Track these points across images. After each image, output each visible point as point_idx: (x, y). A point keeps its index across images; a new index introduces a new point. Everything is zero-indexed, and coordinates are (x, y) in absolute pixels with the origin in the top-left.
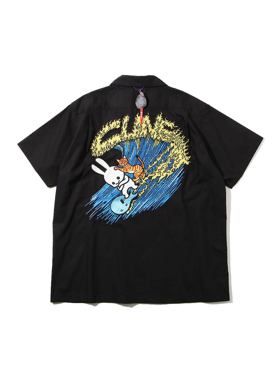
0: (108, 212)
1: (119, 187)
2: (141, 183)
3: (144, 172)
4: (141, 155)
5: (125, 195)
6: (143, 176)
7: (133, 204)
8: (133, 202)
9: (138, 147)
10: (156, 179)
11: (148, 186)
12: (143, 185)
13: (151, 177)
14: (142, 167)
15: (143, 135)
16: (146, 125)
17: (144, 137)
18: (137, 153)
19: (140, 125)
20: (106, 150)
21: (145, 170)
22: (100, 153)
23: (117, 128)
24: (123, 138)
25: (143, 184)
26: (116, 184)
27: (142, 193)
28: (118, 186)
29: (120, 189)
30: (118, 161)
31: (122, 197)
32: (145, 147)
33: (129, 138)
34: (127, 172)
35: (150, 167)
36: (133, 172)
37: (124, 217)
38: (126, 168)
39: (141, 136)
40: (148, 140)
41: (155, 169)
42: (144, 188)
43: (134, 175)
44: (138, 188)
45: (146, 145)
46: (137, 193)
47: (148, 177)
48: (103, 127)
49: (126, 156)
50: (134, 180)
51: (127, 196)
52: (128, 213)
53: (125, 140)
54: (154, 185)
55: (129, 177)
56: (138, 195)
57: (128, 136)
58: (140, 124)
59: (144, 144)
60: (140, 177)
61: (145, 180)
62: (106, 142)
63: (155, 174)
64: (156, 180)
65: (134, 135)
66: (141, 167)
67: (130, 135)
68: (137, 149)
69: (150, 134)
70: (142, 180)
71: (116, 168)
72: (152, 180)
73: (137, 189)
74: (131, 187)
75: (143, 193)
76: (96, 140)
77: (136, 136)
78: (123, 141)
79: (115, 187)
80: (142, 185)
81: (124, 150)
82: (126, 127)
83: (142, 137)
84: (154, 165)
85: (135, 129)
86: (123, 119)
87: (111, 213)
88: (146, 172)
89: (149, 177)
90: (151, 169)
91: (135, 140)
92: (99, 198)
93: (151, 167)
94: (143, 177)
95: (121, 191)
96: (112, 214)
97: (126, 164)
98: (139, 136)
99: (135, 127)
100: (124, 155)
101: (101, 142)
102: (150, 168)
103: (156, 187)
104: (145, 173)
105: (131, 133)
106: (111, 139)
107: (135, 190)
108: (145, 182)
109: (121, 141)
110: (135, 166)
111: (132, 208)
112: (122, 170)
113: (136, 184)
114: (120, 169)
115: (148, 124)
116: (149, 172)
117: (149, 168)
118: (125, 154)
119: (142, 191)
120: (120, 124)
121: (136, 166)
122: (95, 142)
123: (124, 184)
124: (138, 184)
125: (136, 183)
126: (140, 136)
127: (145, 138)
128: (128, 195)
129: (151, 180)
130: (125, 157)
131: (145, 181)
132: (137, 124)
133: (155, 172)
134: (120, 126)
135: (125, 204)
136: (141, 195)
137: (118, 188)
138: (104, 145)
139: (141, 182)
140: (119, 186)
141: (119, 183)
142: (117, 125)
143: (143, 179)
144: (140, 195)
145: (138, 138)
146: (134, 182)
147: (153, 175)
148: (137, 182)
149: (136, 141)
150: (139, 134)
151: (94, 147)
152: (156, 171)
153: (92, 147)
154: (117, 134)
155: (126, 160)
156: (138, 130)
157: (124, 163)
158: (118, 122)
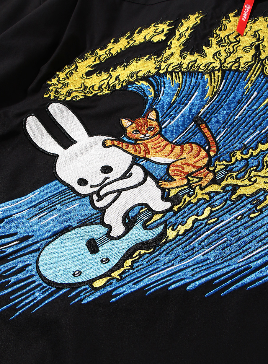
0: (22, 269)
1: (98, 195)
2: (188, 199)
3: (211, 169)
4: (214, 120)
5: (110, 227)
6: (201, 179)
7: (133, 262)
8: (136, 254)
9: (209, 94)
10: (252, 195)
11: (211, 212)
12: (195, 204)
13: (235, 188)
14: (208, 152)
15: (237, 64)
16: (255, 40)
17: (237, 70)
18: (202, 111)
19: (235, 38)
20: (94, 92)
21: (217, 163)
22: (73, 95)
23: (155, 41)
24: (163, 65)
25: (194, 201)
26: (92, 186)
27: (182, 229)
28: (97, 193)
29: (99, 205)
30: (126, 123)
31: (97, 231)
32: (234, 97)
33: (185, 66)
34: (145, 158)
35: (239, 155)
36: (168, 161)
37: (78, 295)
38: (146, 146)
39: (229, 66)
40: (253, 79)
41: (258, 166)
42: (197, 215)
43: (168, 169)
44: (170, 209)
45: (240, 92)
46: (161, 228)
47: (224, 183)
48: (112, 41)
49: (157, 113)
50: (165, 185)
51: (118, 229)
52: (97, 284)
53: (170, 69)
54: (242, 215)
55: (147, 173)
56: (163, 234)
57: (183, 61)
58: (234, 35)
59: (233, 88)
60: (191, 179)
61: (206, 190)
62: (104, 76)
63: (253, 179)
64: (253, 200)
65: (202, 61)
66: (203, 153)
67: (190, 58)
68: (205, 99)
69: (262, 64)
70: (197, 189)
71: (109, 143)
72: (234, 196)
73: (164, 212)
74: (146, 205)
75: (186, 231)
76: (74, 67)
77: (211, 63)
78: (161, 72)
79: (84, 196)
80: (190, 202)
81: (156, 96)
82: (183, 39)
83: (233, 68)
84: (255, 153)
85: (214, 46)
86: (183, 21)
87: (32, 276)
88: (219, 168)
89: (227, 185)
90: (243, 163)
91: (203, 73)
92: (10, 221)
93: (242, 158)
94: (204, 183)
95: (103, 210)
96: (34, 278)
97: (150, 134)
98: (221, 64)
99: (214, 41)
100: (151, 109)
101: (89, 74)
102: (237, 160)
103: (247, 219)
104: (213, 172)
105: (196, 54)
106: (125, 67)
107: (156, 217)
108: (207, 197)
109: (154, 71)
110: (182, 144)
111: (123, 273)
112: (131, 149)
113: (165, 198)
114: (124, 147)
115: (261, 38)
116: (231, 171)
117: (234, 159)
118: (159, 107)
119: (182, 224)
120: (165, 32)
121: (187, 147)
122: (67, 71)
123: (119, 192)
124: (175, 200)
125: (169, 193)
126: (225, 65)
127: (244, 72)
128: (122, 229)
129: (231, 196)
130: (152, 115)
131: (209, 194)
132: (223, 34)
133: (253, 173)
134: (164, 38)
135: (99, 256)
136: (178, 235)
137: (95, 197)
138: (95, 80)
139: (190, 196)
140: (101, 193)
141: (103, 185)
142: (156, 33)
143: (202, 189)
144: (171, 234)
145: (218, 70)
146: (163, 190)
147: (243, 183)
148: (173, 192)
149: (206, 76)
150: (222, 58)
151: (59, 81)
152: (260, 174)
153: (54, 81)
154: (148, 56)
155: (155, 124)
156: (224, 48)
157: (144, 132)
158: (164, 27)
